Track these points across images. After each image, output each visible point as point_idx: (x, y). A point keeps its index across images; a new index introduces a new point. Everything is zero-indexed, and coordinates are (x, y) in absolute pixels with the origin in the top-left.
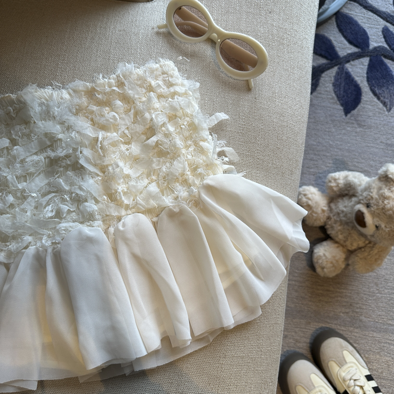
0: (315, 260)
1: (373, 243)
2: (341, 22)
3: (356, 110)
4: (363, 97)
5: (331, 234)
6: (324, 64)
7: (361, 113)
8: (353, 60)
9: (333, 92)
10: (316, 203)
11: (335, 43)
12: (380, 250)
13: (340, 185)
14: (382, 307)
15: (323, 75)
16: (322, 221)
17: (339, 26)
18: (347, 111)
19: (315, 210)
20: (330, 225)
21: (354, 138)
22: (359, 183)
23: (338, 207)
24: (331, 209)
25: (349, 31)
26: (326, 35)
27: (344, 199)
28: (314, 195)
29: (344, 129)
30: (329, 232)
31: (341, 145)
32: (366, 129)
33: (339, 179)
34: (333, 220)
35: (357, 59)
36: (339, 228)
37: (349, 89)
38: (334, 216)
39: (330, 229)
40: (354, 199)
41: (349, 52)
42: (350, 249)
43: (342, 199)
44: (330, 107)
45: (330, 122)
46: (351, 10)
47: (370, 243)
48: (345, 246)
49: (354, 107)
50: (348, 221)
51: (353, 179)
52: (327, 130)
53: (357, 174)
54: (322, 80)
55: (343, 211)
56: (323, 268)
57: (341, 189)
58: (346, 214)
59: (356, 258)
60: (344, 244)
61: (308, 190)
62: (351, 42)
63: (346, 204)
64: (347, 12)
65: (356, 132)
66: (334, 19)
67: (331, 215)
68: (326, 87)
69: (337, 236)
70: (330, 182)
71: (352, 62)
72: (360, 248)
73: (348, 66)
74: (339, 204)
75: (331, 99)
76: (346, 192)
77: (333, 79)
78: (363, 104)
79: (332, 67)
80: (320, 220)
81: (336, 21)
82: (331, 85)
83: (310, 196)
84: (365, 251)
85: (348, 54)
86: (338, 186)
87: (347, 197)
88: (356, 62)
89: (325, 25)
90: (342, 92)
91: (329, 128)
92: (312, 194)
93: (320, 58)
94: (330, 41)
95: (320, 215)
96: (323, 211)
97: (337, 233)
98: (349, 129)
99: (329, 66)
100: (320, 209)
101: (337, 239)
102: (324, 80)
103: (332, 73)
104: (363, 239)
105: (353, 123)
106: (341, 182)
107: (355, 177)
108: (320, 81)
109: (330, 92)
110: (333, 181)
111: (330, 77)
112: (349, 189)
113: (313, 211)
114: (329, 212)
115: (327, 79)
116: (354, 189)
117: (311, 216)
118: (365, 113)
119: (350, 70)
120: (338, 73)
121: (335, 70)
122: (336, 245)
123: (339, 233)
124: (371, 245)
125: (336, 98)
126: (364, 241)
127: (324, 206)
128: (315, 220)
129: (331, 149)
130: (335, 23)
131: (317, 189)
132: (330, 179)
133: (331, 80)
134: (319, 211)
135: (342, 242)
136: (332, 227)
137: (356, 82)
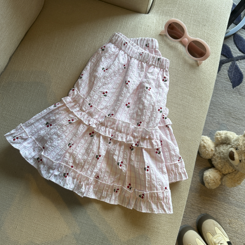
0: (204, 179)
1: (237, 171)
2: (236, 39)
3: (239, 86)
4: (243, 80)
5: (214, 164)
6: (224, 59)
7: (242, 88)
8: (240, 60)
9: (228, 75)
10: (208, 145)
11: (232, 50)
12: (240, 175)
13: (222, 137)
14: (241, 194)
15: (223, 65)
16: (211, 156)
17: (234, 41)
18: (234, 86)
19: (207, 149)
20: (214, 159)
21: (237, 101)
22: (233, 138)
23: (220, 149)
24: (216, 150)
25: (240, 44)
26: (227, 44)
27: (224, 145)
28: (208, 141)
29: (231, 95)
30: (213, 163)
31: (229, 103)
32: (243, 97)
33: (222, 134)
34: (216, 156)
35: (243, 59)
36: (219, 161)
37: (237, 74)
38: (217, 154)
39: (214, 161)
40: (229, 146)
41: (239, 55)
42: (224, 173)
43: (223, 145)
44: (225, 83)
45: (224, 91)
46: (242, 33)
47: (235, 171)
48: (222, 171)
49: (238, 85)
50: (225, 157)
51: (230, 135)
52: (222, 94)
53: (232, 133)
54: (222, 68)
55: (222, 152)
56: (208, 183)
57: (222, 140)
58: (224, 154)
59: (227, 178)
60: (221, 170)
61: (205, 138)
62: (240, 50)
63: (224, 148)
64: (240, 34)
65: (238, 98)
66: (232, 37)
67: (216, 153)
68: (224, 72)
69: (217, 165)
70: (217, 135)
71: (240, 61)
72: (230, 173)
73: (237, 62)
74: (221, 148)
75: (226, 78)
76: (225, 142)
77: (228, 68)
78: (243, 83)
79: (229, 62)
80: (209, 155)
81: (234, 38)
82: (227, 71)
83: (205, 141)
84: (232, 175)
85: (238, 56)
86: (221, 138)
87: (225, 145)
88: (242, 61)
89: (227, 39)
90: (232, 76)
91: (223, 93)
92: (207, 140)
93: (223, 56)
94: (229, 48)
95: (210, 152)
96: (212, 150)
97: (218, 163)
98: (234, 95)
99: (227, 61)
100: (210, 149)
101: (217, 167)
102: (223, 68)
103: (228, 65)
104: (232, 168)
105: (237, 93)
106: (223, 136)
107: (231, 134)
108: (221, 68)
109: (226, 75)
110: (219, 135)
111: (227, 67)
112: (227, 140)
113: (206, 150)
114: (215, 151)
115: (225, 67)
116: (230, 140)
117: (205, 152)
118: (244, 89)
119: (238, 64)
120: (231, 66)
121: (230, 64)
122: (216, 171)
123: (219, 163)
124: (236, 172)
125: (229, 78)
126: (232, 169)
127: (213, 148)
128: (207, 155)
129: (223, 105)
130: (233, 39)
131: (210, 138)
132: (217, 134)
133: (227, 69)
134: (210, 150)
135: (220, 169)
136: (215, 160)
137: (241, 71)
